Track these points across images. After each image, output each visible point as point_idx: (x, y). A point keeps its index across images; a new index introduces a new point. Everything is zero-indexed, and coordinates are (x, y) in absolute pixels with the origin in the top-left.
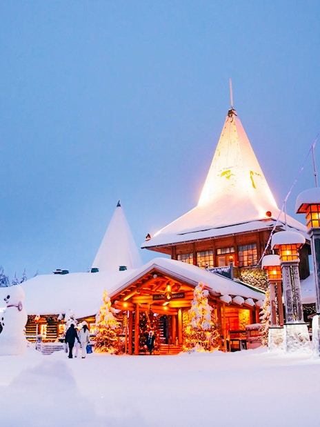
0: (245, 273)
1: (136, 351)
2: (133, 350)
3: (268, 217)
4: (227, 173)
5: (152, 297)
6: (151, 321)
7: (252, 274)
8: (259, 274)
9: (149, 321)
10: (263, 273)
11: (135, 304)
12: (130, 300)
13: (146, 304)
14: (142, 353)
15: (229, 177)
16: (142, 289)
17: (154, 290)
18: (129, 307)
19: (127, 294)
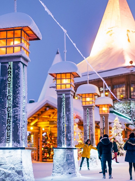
0: (117, 104)
1: (40, 159)
2: (39, 157)
3: (130, 65)
4: (110, 32)
5: (48, 122)
6: (51, 139)
7: (121, 105)
8: (125, 105)
9: (49, 138)
10: (128, 104)
11: (39, 127)
12: (36, 125)
13: (48, 127)
14: (45, 160)
15: (111, 35)
16: (42, 118)
17: (51, 118)
18: (34, 129)
19: (32, 120)
